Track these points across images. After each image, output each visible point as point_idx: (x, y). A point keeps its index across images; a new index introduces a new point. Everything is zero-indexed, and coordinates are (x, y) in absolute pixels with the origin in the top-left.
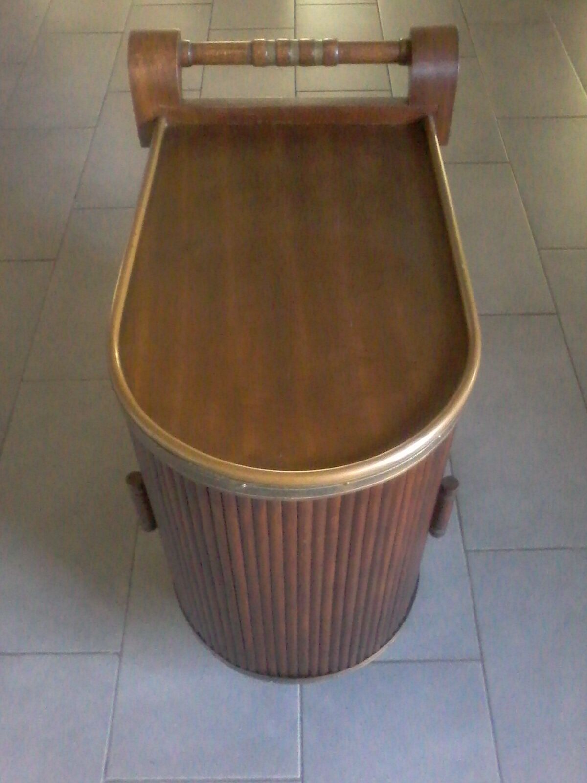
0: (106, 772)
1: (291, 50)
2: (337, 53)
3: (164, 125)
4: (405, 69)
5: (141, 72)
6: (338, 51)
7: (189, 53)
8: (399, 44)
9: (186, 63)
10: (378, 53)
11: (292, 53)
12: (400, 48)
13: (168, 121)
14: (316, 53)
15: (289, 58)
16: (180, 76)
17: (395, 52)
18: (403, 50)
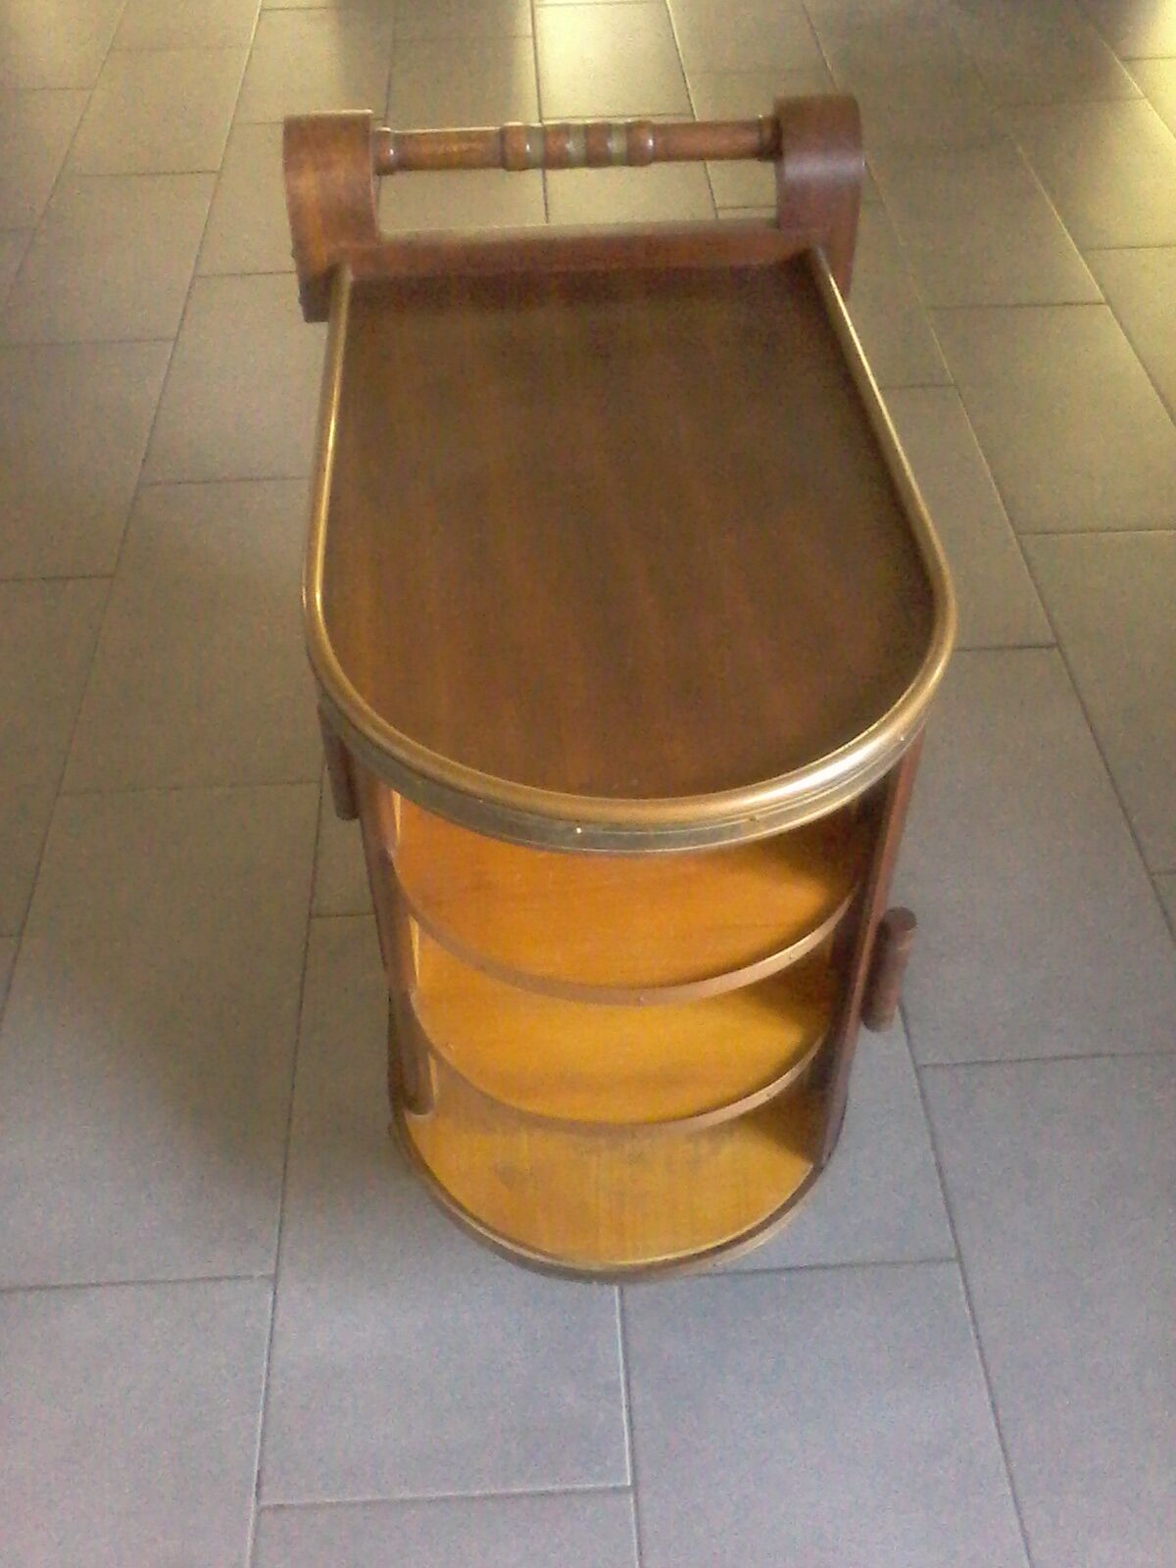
0: (257, 1494)
1: (571, 143)
2: (651, 143)
3: (348, 277)
4: (770, 167)
5: (309, 183)
6: (654, 140)
7: (392, 152)
8: (759, 125)
9: (384, 170)
10: (723, 142)
11: (572, 146)
12: (761, 131)
13: (354, 272)
14: (616, 145)
15: (568, 153)
16: (378, 190)
17: (751, 139)
18: (767, 133)
